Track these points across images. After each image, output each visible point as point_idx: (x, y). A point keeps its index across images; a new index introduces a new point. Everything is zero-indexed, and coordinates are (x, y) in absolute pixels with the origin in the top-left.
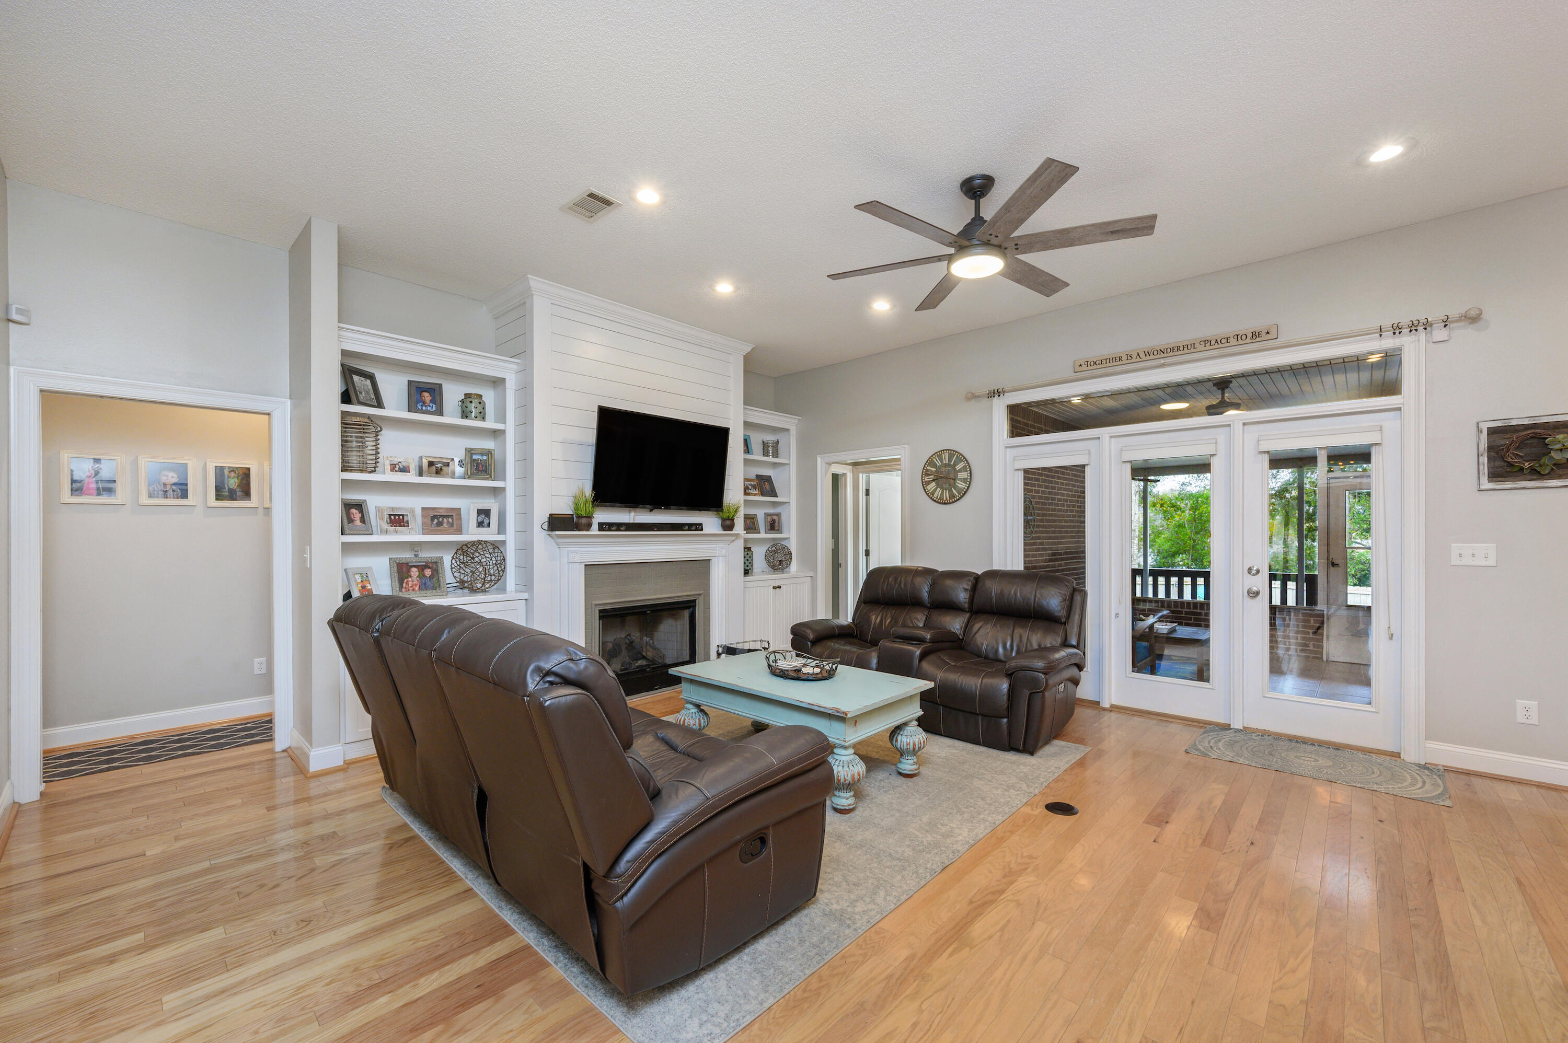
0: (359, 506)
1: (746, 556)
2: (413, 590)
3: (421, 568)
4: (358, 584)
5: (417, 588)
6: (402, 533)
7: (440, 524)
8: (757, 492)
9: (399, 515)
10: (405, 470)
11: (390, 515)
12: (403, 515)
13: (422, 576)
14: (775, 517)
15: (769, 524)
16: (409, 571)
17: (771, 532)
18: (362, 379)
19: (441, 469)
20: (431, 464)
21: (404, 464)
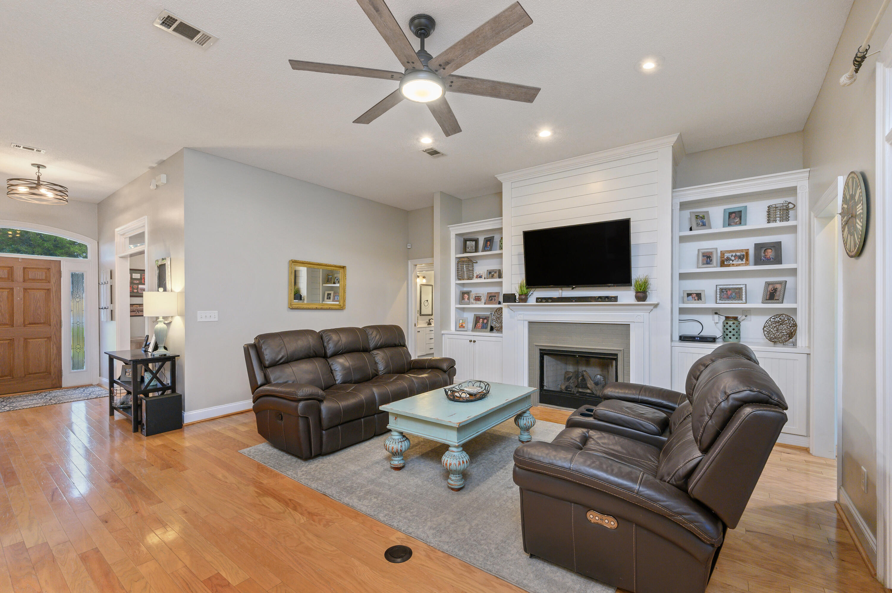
0: (468, 293)
1: (726, 325)
2: (479, 328)
3: (484, 319)
4: (460, 324)
5: (480, 328)
6: (478, 304)
7: (492, 300)
8: (744, 262)
9: (479, 296)
10: (481, 277)
11: (475, 296)
12: (480, 296)
13: (483, 322)
14: (778, 286)
15: (769, 293)
16: (479, 320)
17: (770, 301)
18: (471, 242)
19: (494, 275)
20: (490, 273)
21: (481, 274)
